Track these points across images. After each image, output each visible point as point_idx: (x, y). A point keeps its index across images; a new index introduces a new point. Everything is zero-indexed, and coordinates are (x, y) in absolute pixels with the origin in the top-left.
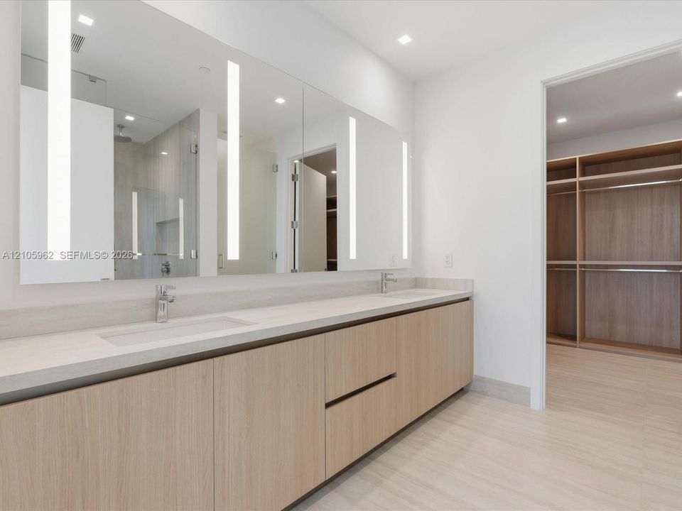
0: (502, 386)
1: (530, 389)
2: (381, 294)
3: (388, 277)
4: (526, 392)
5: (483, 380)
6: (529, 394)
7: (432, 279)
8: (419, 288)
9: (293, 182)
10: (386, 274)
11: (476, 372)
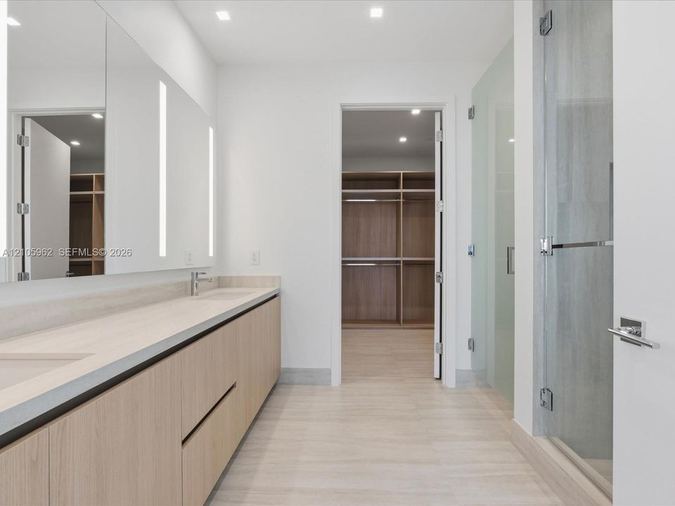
0: (307, 372)
1: (330, 370)
2: (191, 297)
3: (200, 276)
4: (328, 372)
5: (289, 371)
6: (330, 374)
7: (238, 277)
8: (223, 287)
9: (20, 147)
10: (197, 274)
11: (284, 365)
